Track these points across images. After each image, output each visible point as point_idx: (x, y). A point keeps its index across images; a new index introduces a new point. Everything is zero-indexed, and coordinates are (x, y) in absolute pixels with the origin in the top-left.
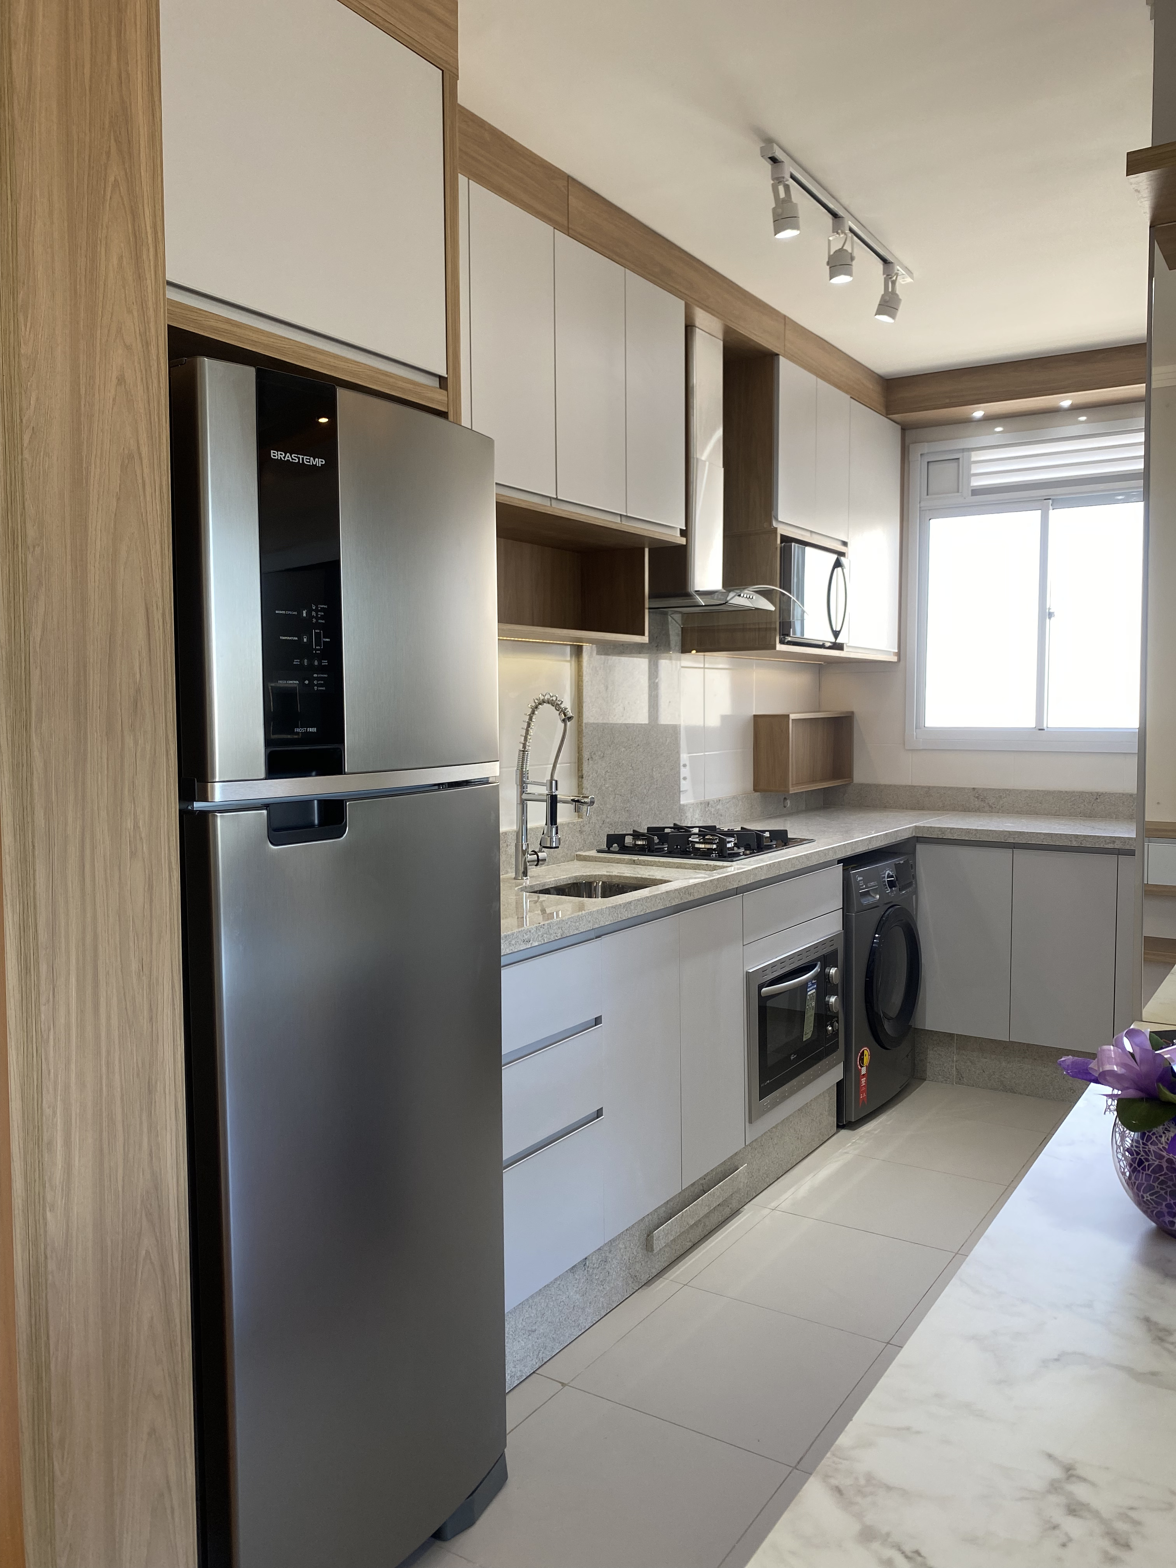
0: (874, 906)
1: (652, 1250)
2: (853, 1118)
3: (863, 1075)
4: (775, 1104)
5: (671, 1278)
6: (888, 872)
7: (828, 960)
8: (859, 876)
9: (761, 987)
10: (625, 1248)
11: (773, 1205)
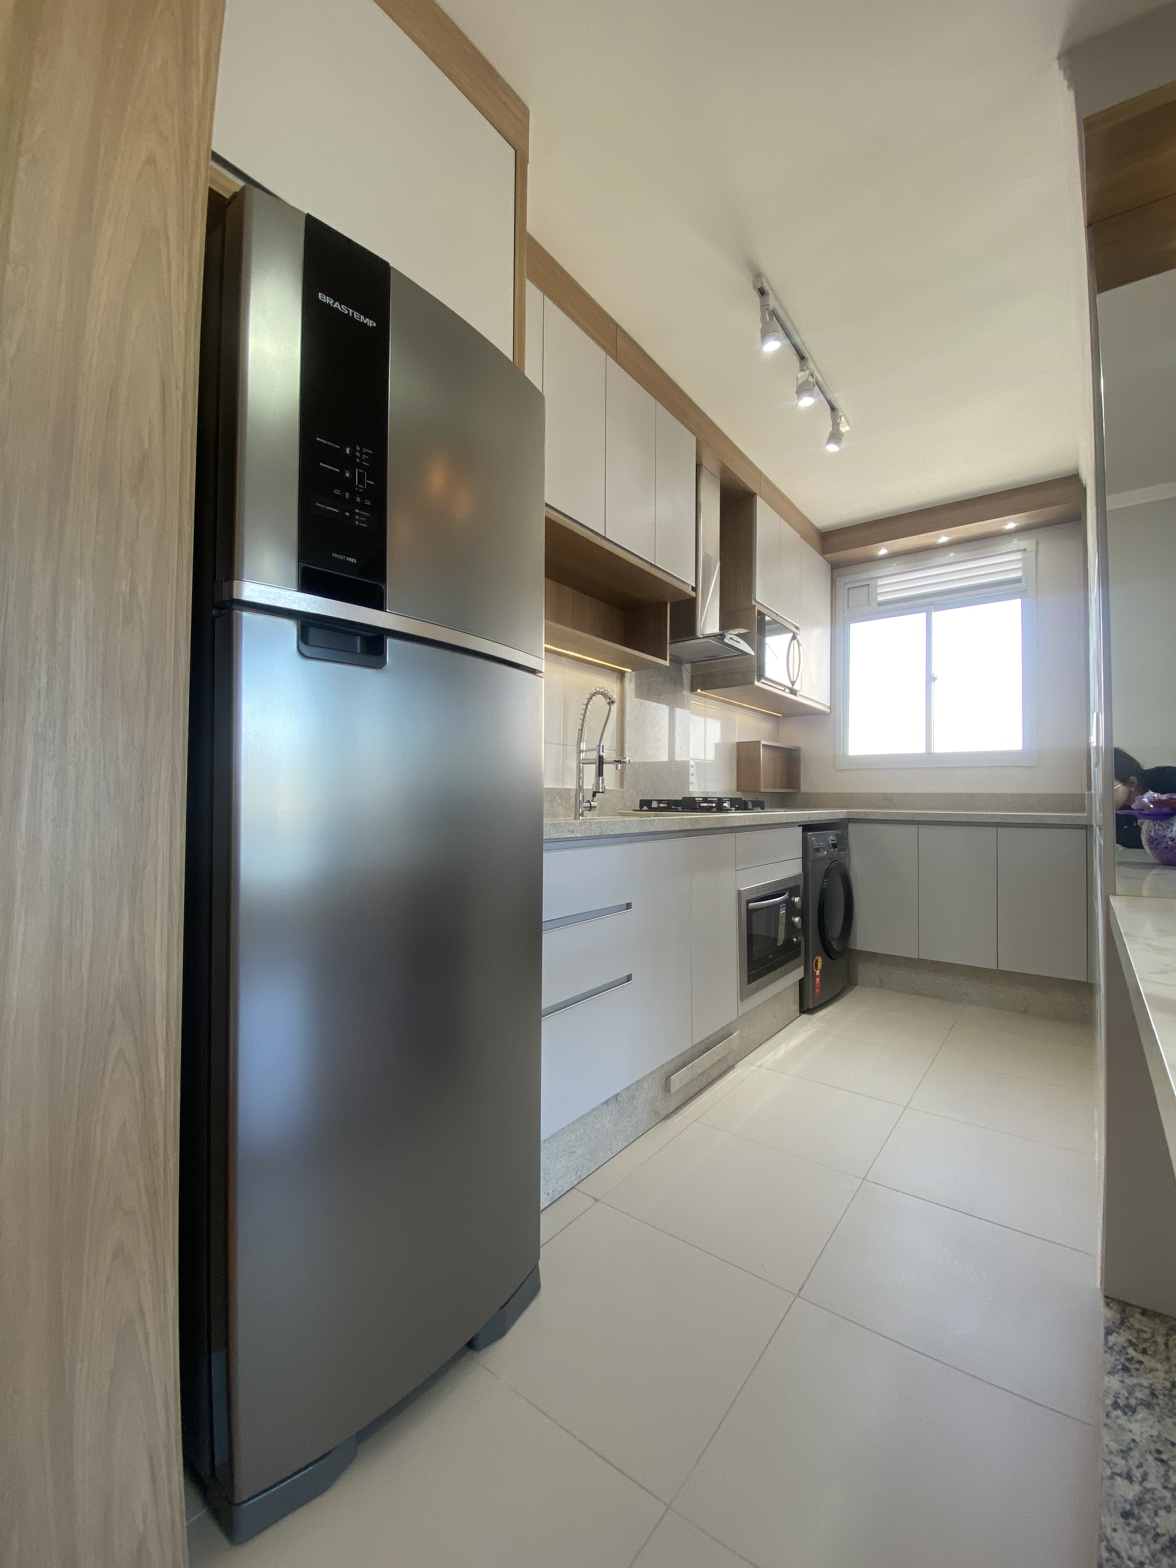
0: (823, 859)
1: (670, 1092)
2: (811, 1004)
3: (818, 976)
4: (758, 989)
5: (684, 1115)
6: (831, 838)
7: (793, 892)
8: (814, 837)
9: (749, 902)
10: (649, 1088)
11: (759, 1063)
